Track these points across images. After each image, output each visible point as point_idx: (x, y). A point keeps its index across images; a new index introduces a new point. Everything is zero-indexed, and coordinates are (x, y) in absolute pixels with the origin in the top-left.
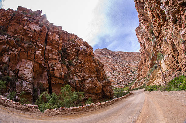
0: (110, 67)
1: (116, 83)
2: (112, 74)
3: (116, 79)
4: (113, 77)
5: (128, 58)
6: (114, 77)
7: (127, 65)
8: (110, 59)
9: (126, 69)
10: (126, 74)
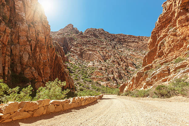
0: (102, 54)
1: (105, 79)
2: (102, 63)
3: (106, 72)
4: (101, 69)
5: (133, 45)
6: (103, 68)
7: (129, 54)
8: (104, 43)
9: (127, 59)
10: (124, 68)
